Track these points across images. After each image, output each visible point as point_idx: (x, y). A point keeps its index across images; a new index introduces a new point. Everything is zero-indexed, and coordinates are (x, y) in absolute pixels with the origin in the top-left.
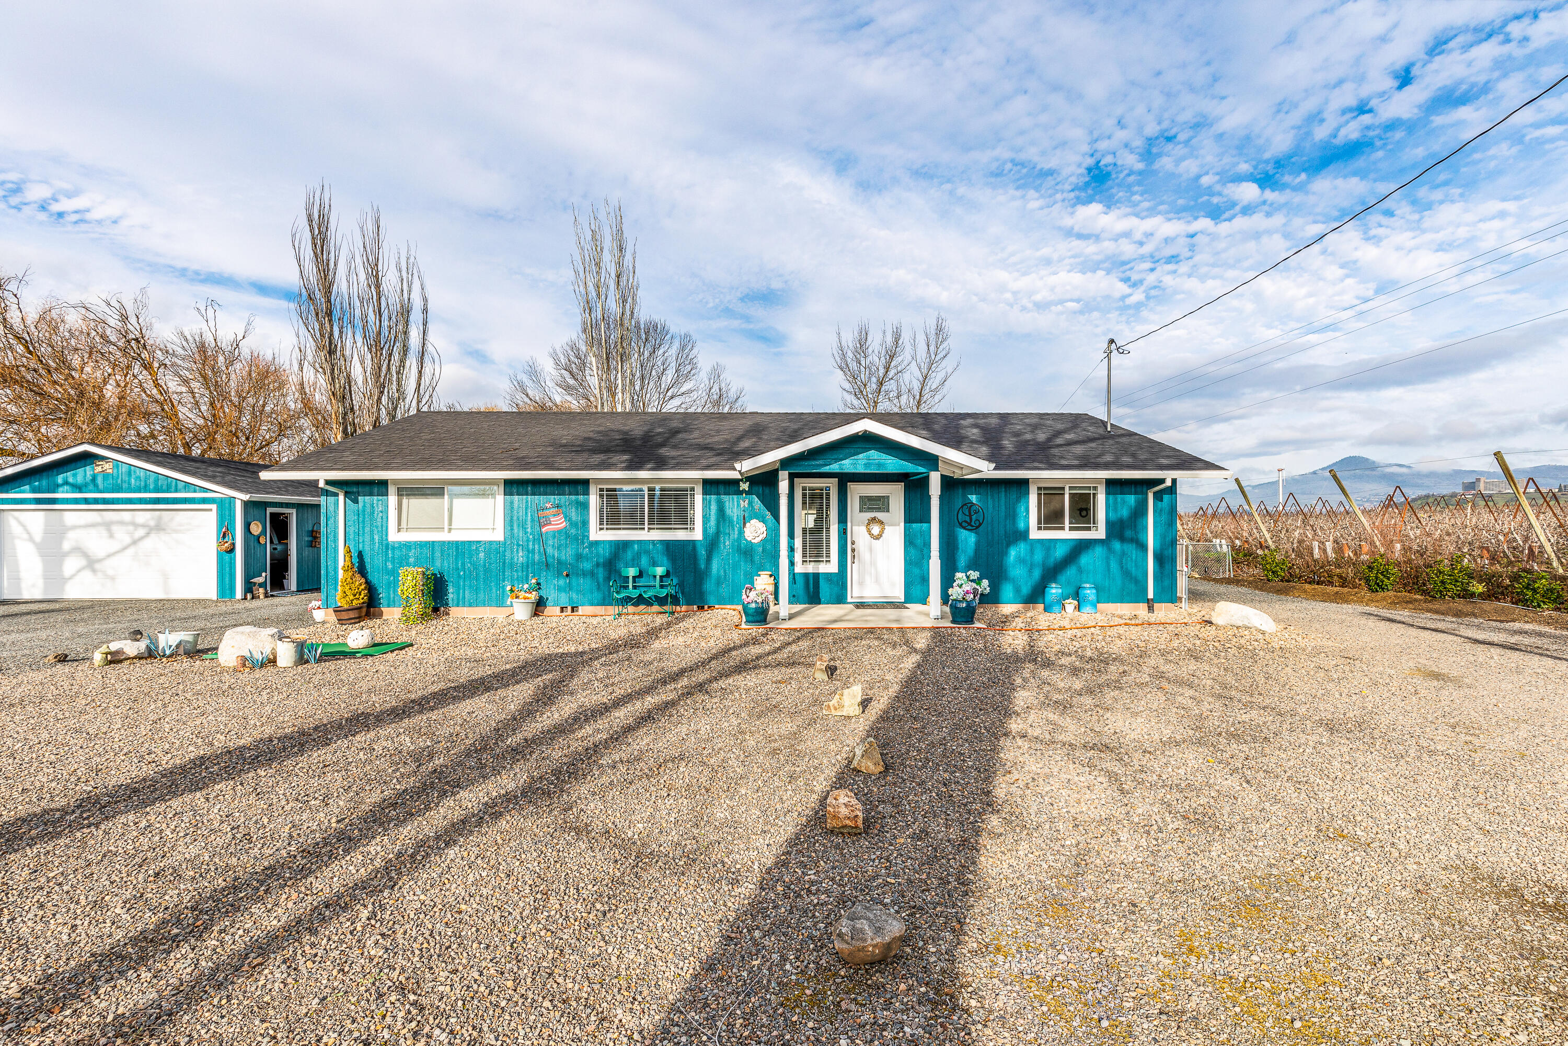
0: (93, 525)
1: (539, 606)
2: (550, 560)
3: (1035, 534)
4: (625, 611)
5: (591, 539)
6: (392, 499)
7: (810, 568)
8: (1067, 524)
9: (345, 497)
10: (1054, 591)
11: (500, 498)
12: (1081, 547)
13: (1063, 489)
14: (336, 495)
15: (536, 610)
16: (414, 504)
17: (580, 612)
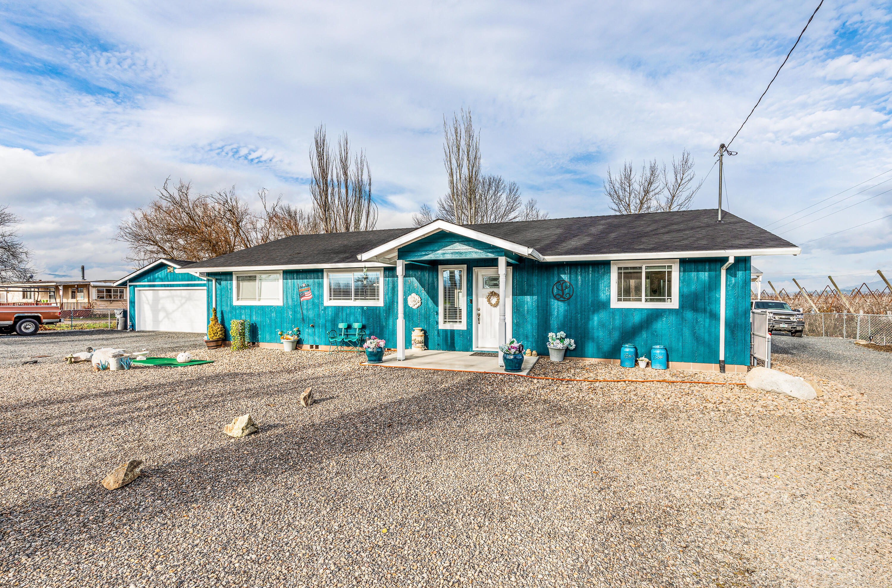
0: (168, 297)
1: (298, 344)
2: (305, 318)
3: (615, 304)
4: (342, 349)
5: (325, 305)
6: (234, 282)
7: (449, 326)
8: (643, 297)
9: (216, 281)
10: (627, 349)
11: (281, 281)
12: (656, 315)
13: (640, 268)
14: (212, 281)
15: (297, 346)
16: (245, 285)
17: (320, 349)
